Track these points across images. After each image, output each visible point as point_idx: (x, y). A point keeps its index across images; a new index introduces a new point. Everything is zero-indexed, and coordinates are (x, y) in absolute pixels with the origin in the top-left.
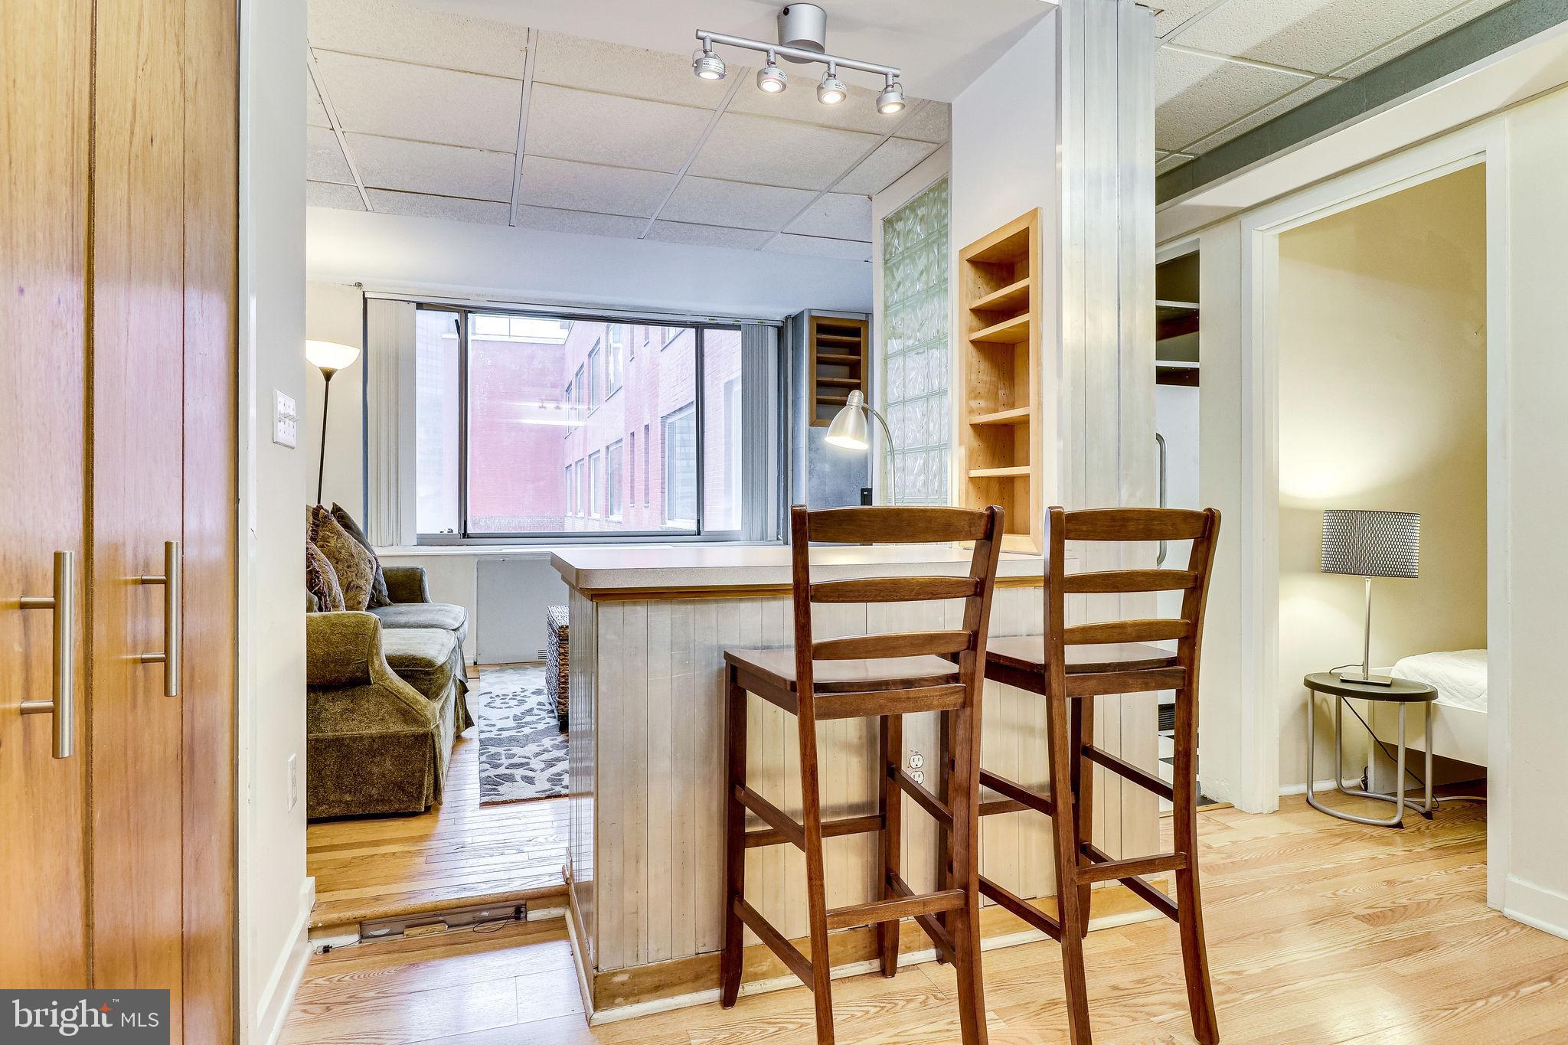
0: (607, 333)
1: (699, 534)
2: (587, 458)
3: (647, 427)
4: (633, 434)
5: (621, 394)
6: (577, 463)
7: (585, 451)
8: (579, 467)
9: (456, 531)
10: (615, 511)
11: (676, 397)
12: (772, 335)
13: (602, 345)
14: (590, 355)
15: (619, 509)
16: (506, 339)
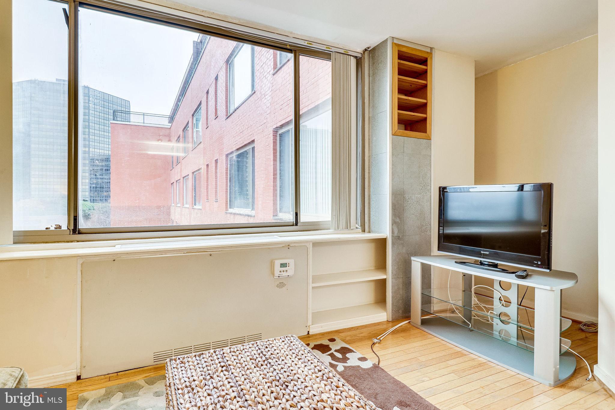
0: (193, 118)
1: (296, 224)
2: (182, 179)
3: (216, 161)
4: (208, 165)
5: (201, 146)
6: (177, 181)
7: (181, 175)
8: (178, 184)
9: (64, 227)
10: (197, 204)
11: (236, 142)
12: (353, 61)
13: (190, 124)
14: (183, 130)
15: (199, 203)
16: (142, 124)
